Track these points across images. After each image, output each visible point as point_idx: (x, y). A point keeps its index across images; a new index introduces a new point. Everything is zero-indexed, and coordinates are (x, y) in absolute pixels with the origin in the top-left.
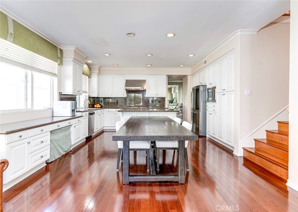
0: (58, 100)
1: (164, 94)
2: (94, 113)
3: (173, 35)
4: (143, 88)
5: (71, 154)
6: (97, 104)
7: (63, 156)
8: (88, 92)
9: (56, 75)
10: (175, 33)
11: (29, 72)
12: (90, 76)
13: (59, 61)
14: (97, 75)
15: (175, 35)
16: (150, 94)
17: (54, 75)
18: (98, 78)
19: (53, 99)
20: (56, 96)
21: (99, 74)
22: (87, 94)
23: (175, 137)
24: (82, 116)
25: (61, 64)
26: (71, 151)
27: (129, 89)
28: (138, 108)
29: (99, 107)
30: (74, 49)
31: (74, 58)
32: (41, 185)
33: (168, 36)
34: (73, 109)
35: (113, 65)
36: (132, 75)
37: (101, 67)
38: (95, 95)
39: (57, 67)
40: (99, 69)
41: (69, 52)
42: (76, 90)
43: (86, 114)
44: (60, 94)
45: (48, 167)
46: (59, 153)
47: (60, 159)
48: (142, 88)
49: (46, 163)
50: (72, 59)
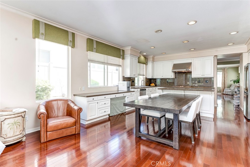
0: (122, 81)
1: (211, 74)
2: (146, 90)
3: (195, 22)
4: (188, 70)
5: (125, 114)
6: (152, 84)
7: (119, 114)
8: (145, 75)
9: (121, 66)
10: (196, 20)
11: (106, 66)
12: (146, 64)
13: (121, 57)
14: (152, 62)
15: (196, 22)
16: (196, 75)
17: (119, 66)
18: (152, 64)
19: (119, 80)
20: (121, 78)
21: (153, 62)
22: (145, 77)
23: (160, 108)
24: (134, 91)
25: (123, 58)
26: (125, 112)
27: (176, 71)
28: (183, 87)
29: (154, 86)
30: (130, 48)
31: (130, 54)
32: (105, 127)
33: (189, 24)
34: (128, 86)
35: (162, 53)
36: (178, 60)
37: (155, 56)
38: (150, 77)
39: (121, 61)
40: (153, 58)
41: (128, 50)
42: (133, 74)
43: (138, 90)
44: (123, 77)
45: (110, 118)
46: (117, 112)
47: (118, 115)
48: (186, 70)
49: (109, 116)
50: (129, 55)
